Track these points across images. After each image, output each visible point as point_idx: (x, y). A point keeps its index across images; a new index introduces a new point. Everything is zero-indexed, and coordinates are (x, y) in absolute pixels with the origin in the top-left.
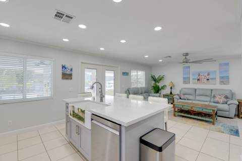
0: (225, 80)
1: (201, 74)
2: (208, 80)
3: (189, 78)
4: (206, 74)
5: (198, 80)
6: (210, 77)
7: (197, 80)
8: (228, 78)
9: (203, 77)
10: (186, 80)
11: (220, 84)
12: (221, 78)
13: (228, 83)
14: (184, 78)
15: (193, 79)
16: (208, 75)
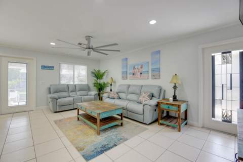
0: (156, 73)
1: (136, 67)
2: (141, 73)
5: (134, 74)
9: (137, 71)
11: (152, 79)
13: (159, 77)
14: (123, 73)
16: (142, 67)
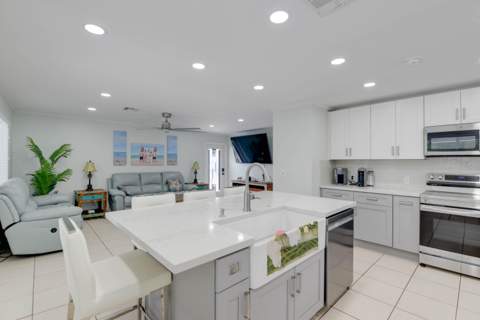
0: (172, 159)
1: (145, 149)
2: (154, 158)
3: (124, 154)
4: (152, 149)
5: (141, 158)
6: (158, 153)
7: (138, 159)
8: (175, 156)
9: (148, 154)
10: (119, 159)
11: (168, 164)
12: (169, 155)
13: (176, 163)
15: (133, 157)
16: (155, 150)
